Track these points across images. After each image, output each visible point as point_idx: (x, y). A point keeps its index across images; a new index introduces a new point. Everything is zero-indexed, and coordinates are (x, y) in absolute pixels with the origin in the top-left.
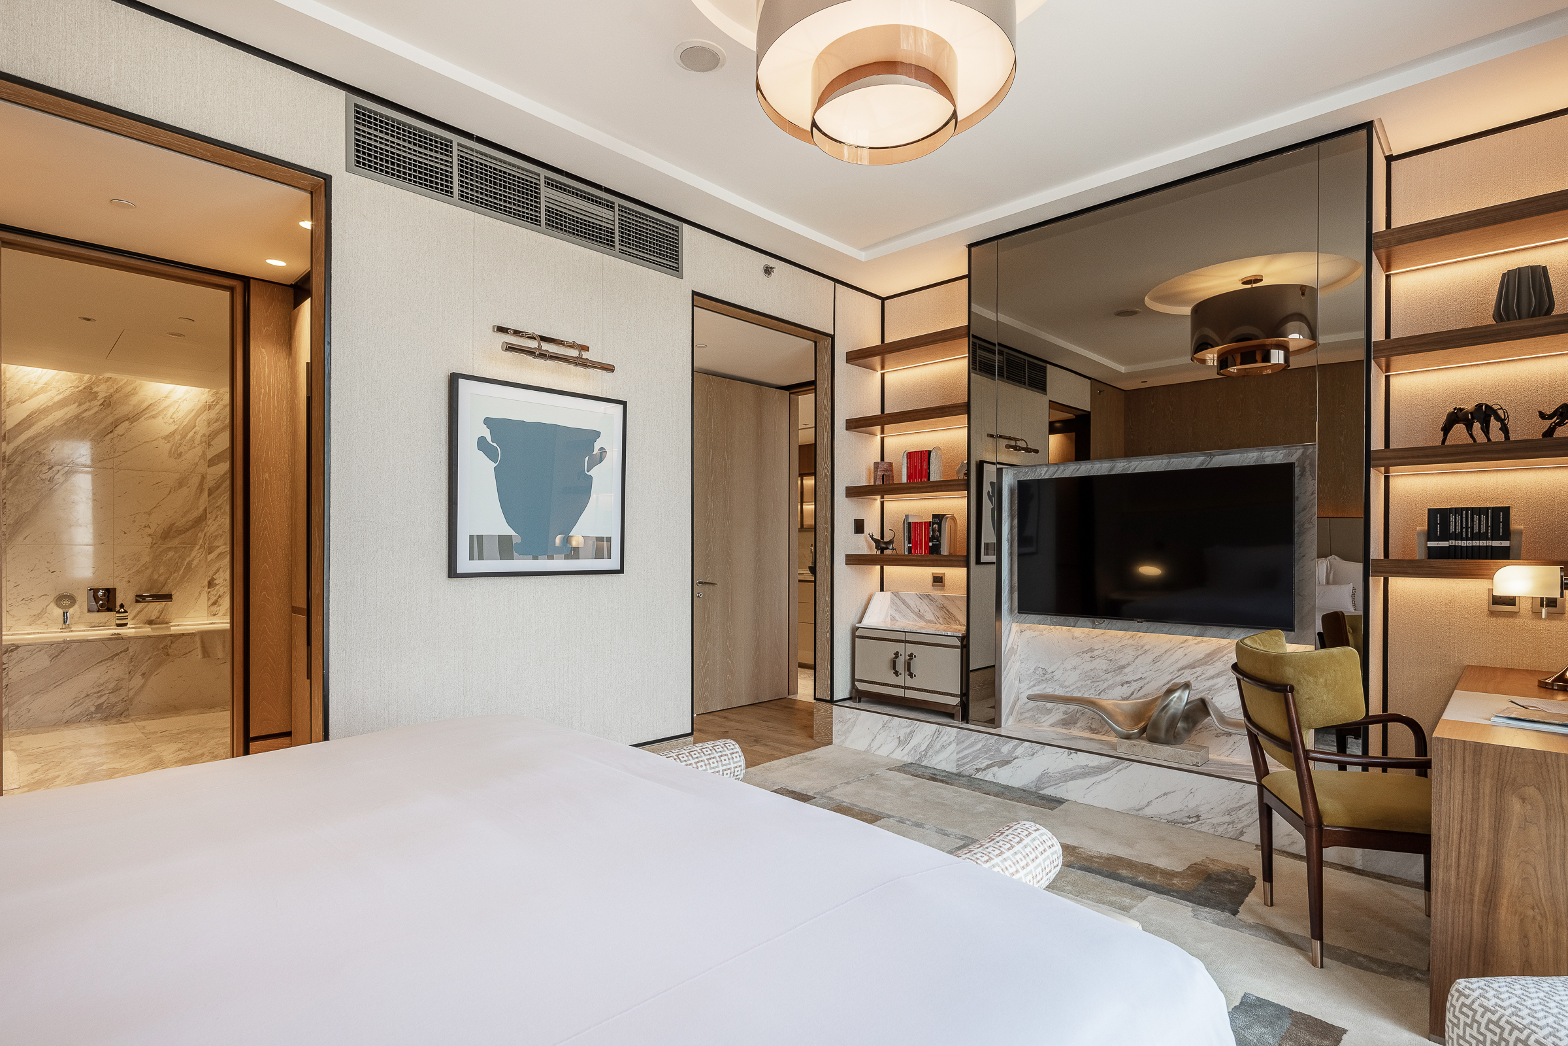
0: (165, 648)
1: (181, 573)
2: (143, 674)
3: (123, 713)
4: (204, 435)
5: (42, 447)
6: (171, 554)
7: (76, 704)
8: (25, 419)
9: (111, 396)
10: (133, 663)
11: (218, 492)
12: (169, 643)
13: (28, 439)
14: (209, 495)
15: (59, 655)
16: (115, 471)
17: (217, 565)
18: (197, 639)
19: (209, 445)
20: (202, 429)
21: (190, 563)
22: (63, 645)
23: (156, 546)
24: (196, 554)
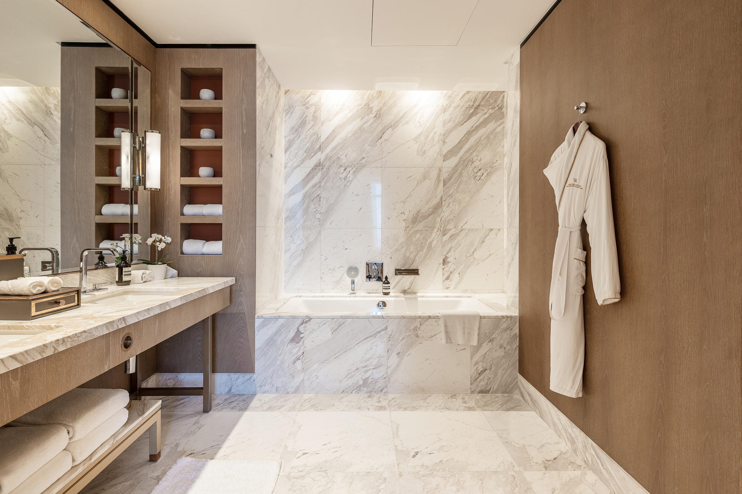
0: (415, 329)
1: (424, 251)
2: (398, 354)
3: (383, 389)
4: (441, 134)
5: (341, 153)
6: (418, 235)
7: (349, 376)
8: (331, 133)
9: (381, 109)
10: (390, 342)
11: (450, 182)
12: (419, 324)
13: (333, 148)
14: (444, 185)
15: (338, 328)
16: (383, 169)
17: (450, 245)
18: (441, 322)
19: (444, 142)
20: (440, 129)
21: (431, 243)
22: (340, 320)
23: (408, 229)
24: (435, 235)
